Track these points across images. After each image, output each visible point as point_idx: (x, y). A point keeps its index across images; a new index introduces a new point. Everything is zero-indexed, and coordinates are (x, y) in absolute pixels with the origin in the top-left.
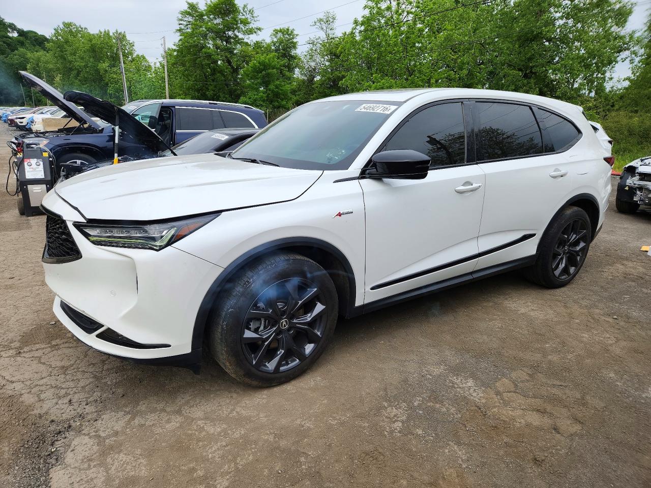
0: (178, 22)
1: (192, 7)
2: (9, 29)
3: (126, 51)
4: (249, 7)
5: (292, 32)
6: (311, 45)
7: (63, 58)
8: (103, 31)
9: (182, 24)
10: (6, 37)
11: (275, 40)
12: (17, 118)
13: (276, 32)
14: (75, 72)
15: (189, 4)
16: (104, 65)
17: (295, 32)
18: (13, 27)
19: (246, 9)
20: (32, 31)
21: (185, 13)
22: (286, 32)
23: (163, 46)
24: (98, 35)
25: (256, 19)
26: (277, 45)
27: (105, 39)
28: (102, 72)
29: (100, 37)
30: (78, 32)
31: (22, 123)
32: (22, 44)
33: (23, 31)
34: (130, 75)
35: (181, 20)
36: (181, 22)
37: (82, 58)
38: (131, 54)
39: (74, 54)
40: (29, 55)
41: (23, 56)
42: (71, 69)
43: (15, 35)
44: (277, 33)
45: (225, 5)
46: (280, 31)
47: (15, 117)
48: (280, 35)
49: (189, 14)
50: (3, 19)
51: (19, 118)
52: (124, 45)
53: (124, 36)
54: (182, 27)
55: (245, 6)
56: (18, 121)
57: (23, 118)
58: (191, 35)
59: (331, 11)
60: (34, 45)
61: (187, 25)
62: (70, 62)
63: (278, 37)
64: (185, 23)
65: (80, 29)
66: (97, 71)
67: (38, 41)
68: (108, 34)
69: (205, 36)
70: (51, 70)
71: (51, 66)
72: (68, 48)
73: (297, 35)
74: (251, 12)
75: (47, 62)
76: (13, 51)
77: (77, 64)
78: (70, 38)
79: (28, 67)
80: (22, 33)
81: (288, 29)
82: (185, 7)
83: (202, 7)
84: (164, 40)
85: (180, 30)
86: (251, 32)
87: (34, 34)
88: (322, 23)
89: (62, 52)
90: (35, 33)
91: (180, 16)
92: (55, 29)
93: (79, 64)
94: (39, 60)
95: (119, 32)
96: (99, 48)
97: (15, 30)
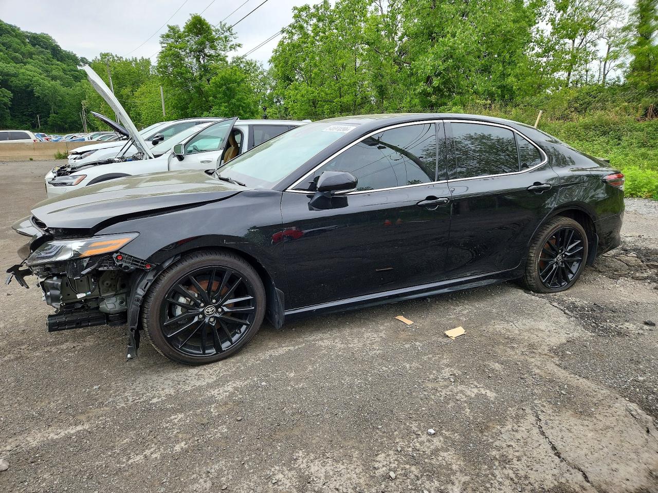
10: (76, 71)
15: (168, 27)
18: (84, 61)
30: (114, 61)
49: (170, 37)
65: (116, 58)
78: (105, 67)
82: (166, 31)
83: (181, 29)
97: (86, 63)
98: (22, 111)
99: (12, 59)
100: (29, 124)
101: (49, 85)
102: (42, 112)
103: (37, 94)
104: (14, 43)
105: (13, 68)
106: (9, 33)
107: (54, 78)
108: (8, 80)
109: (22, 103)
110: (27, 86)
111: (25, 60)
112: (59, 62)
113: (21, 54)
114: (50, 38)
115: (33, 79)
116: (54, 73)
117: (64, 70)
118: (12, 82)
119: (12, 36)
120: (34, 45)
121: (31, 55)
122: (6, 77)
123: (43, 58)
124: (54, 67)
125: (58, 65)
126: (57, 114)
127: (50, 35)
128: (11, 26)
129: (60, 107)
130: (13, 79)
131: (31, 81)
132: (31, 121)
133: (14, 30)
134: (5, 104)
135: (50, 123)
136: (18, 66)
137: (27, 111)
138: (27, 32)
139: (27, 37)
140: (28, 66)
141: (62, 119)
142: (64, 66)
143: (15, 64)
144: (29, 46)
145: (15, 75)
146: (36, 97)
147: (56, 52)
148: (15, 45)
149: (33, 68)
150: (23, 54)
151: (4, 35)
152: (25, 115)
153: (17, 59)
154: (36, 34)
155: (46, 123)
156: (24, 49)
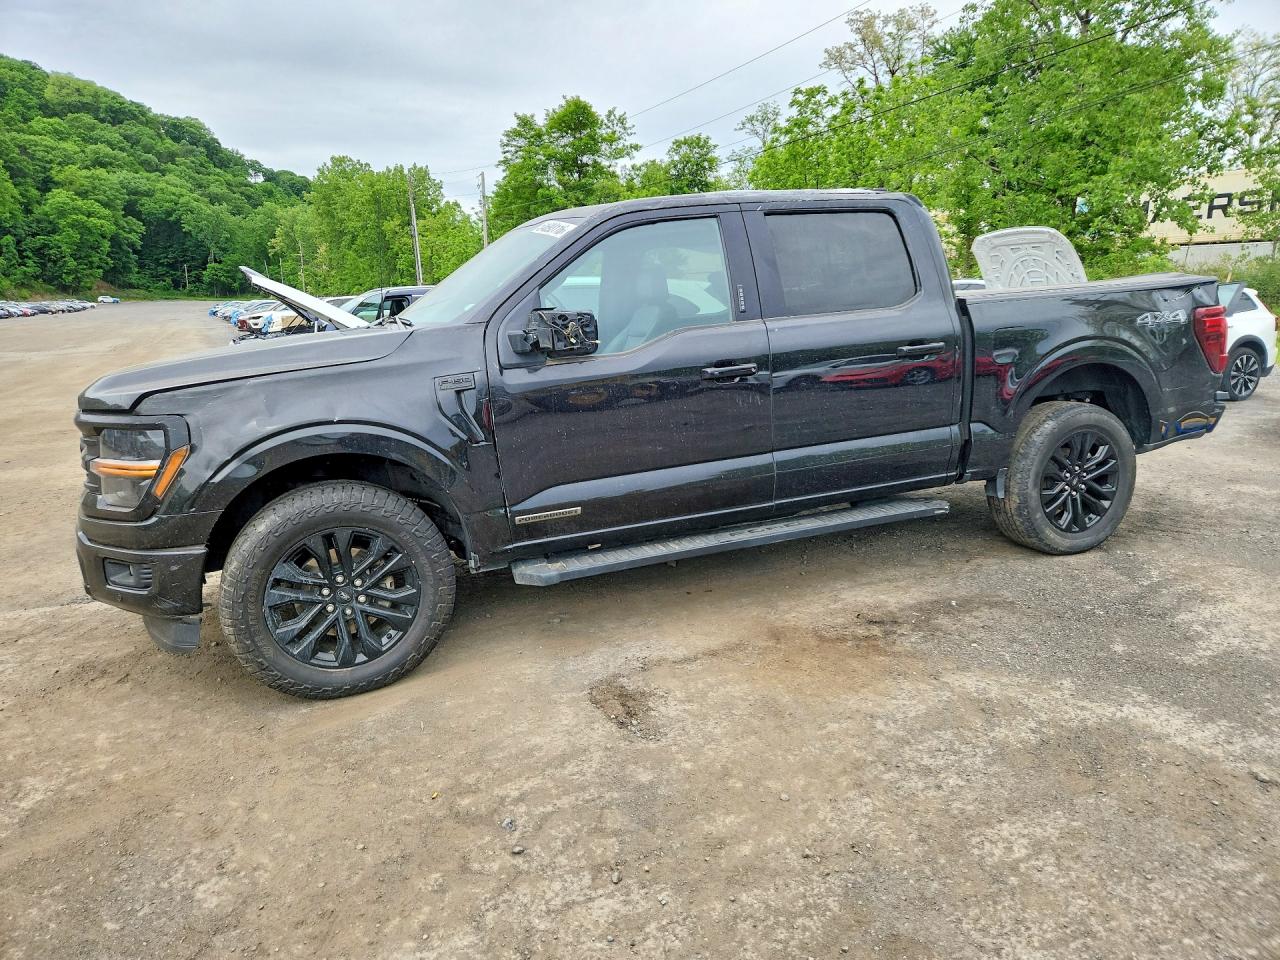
0: (501, 150)
1: (525, 122)
2: (251, 171)
3: (429, 198)
4: (618, 113)
5: (706, 142)
6: (737, 163)
7: (330, 215)
8: (392, 168)
9: (507, 152)
10: (246, 186)
11: (676, 158)
12: (250, 319)
13: (678, 144)
14: (349, 237)
15: (518, 118)
16: (390, 225)
17: (711, 142)
18: (256, 167)
19: (612, 117)
20: (285, 172)
21: (513, 134)
22: (697, 143)
23: (481, 189)
24: (384, 174)
25: (629, 131)
26: (680, 166)
27: (395, 181)
28: (389, 236)
29: (388, 178)
30: (355, 170)
31: (256, 324)
32: (270, 194)
33: (272, 173)
34: (431, 237)
35: (507, 145)
36: (507, 149)
37: (359, 215)
38: (436, 202)
39: (348, 208)
40: (280, 212)
41: (270, 215)
42: (342, 233)
43: (260, 179)
44: (679, 146)
45: (577, 114)
46: (685, 142)
47: (248, 317)
48: (684, 149)
49: (520, 135)
50: (243, 156)
51: (254, 318)
52: (427, 189)
53: (427, 173)
54: (509, 155)
55: (611, 113)
56: (251, 322)
57: (259, 317)
58: (521, 169)
59: (770, 101)
60: (289, 195)
61: (516, 152)
62: (342, 221)
63: (682, 153)
64: (513, 149)
65: (358, 166)
66: (382, 234)
67: (297, 188)
68: (402, 171)
69: (543, 169)
70: (311, 236)
71: (311, 230)
72: (340, 200)
73: (715, 146)
74: (622, 120)
75: (306, 223)
76: (255, 206)
77: (350, 224)
78: (342, 182)
79: (277, 233)
80: (271, 177)
81: (698, 138)
82: (513, 124)
83: (540, 121)
84: (483, 180)
85: (505, 162)
86: (619, 154)
87: (289, 176)
88: (756, 123)
89: (329, 205)
90: (292, 174)
91: (505, 140)
92: (319, 170)
93: (353, 224)
94: (294, 220)
95: (419, 166)
96: (385, 196)
97: (259, 172)
98: (155, 257)
99: (142, 163)
100: (169, 280)
101: (209, 211)
102: (193, 259)
103: (187, 228)
104: (145, 137)
105: (144, 181)
106: (135, 117)
107: (214, 199)
108: (136, 201)
109: (157, 242)
110: (169, 214)
111: (163, 166)
112: (218, 170)
113: (156, 155)
114: (200, 127)
115: (181, 201)
116: (214, 189)
117: (229, 184)
118: (142, 205)
119: (142, 123)
120: (176, 139)
121: (171, 157)
122: (133, 197)
123: (193, 162)
124: (211, 178)
125: (218, 174)
126: (220, 262)
127: (201, 120)
128: (138, 106)
129: (224, 250)
130: (144, 200)
131: (176, 204)
132: (172, 275)
133: (143, 114)
134: (132, 245)
135: (206, 279)
136: (153, 176)
137: (166, 257)
138: (162, 115)
139: (164, 124)
140: (169, 177)
141: (228, 272)
142: (229, 177)
143: (146, 174)
144: (169, 141)
145: (149, 194)
146: (185, 233)
147: (213, 150)
148: (146, 140)
149: (178, 181)
150: (159, 155)
151: (126, 122)
152: (162, 264)
153: (149, 163)
154: (178, 119)
155: (199, 279)
156: (160, 147)
